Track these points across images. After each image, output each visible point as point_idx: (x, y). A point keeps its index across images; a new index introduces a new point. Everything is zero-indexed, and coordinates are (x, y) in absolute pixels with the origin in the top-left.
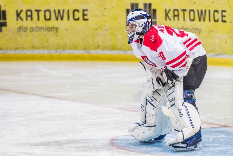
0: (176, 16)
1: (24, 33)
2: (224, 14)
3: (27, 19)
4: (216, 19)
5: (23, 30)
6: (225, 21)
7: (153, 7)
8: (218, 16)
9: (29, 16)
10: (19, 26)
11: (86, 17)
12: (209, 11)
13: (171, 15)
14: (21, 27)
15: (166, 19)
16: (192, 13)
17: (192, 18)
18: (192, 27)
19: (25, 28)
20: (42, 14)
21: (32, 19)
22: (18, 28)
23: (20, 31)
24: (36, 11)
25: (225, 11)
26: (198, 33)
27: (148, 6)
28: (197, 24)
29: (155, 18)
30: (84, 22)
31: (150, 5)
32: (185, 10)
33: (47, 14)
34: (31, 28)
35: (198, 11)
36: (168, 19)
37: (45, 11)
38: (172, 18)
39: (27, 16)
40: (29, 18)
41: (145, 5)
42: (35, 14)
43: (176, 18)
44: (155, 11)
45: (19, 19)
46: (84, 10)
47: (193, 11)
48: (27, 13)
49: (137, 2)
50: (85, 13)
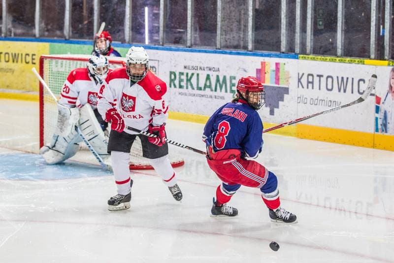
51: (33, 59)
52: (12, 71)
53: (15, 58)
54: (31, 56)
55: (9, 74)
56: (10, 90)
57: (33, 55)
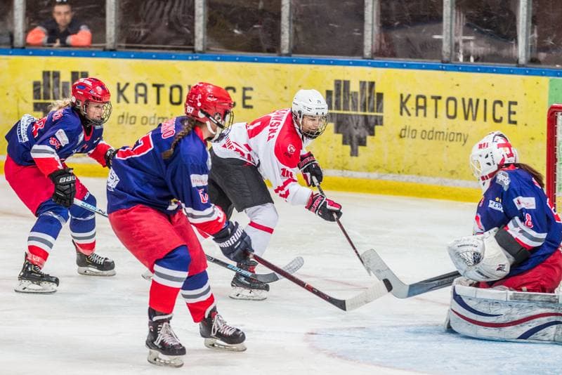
0: (421, 107)
1: (128, 127)
2: (513, 108)
3: (136, 102)
4: (498, 117)
5: (129, 120)
6: (515, 123)
7: (377, 89)
8: (502, 112)
9: (141, 95)
10: (122, 114)
11: (248, 102)
12: (485, 101)
13: (411, 105)
14: (125, 115)
15: (401, 114)
16: (452, 103)
17: (451, 113)
18: (450, 131)
19: (131, 117)
20: (165, 92)
21: (146, 102)
22: (119, 117)
23: (122, 123)
24: (154, 85)
25: (515, 103)
26: (463, 142)
27: (367, 86)
28: (460, 124)
29: (381, 111)
30: (245, 110)
31: (372, 84)
32: (440, 98)
33: (176, 92)
34: (143, 118)
35: (463, 99)
36: (404, 112)
37: (171, 88)
38: (413, 112)
39: (137, 95)
40: (141, 99)
41: (363, 84)
42: (152, 92)
43: (421, 112)
44: (380, 96)
45: (122, 99)
46: (245, 89)
47: (454, 99)
48: (136, 90)
49: (347, 78)
50: (248, 93)
51: (510, 113)
52: (463, 138)
53: (471, 109)
54: (506, 105)
55: (455, 145)
56: (457, 181)
57: (511, 103)
